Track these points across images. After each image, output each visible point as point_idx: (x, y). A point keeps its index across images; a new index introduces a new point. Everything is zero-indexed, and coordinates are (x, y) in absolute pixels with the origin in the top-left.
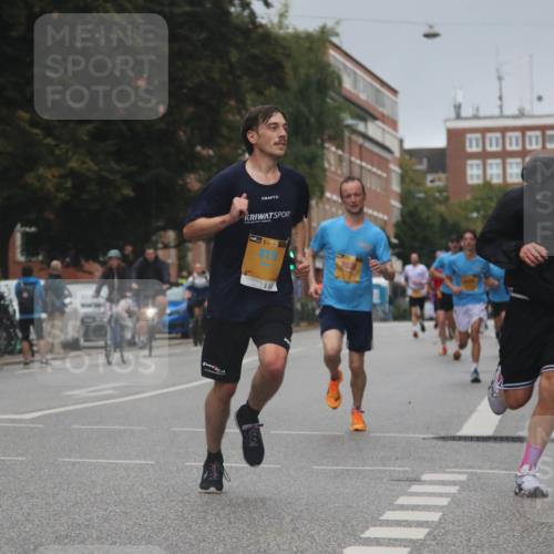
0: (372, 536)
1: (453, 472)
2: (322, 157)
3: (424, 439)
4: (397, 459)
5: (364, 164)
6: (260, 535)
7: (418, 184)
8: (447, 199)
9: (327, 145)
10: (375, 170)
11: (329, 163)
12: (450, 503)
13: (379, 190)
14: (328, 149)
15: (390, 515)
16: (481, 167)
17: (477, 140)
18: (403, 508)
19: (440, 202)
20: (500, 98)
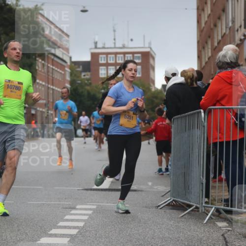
0: (53, 233)
1: (90, 205)
2: (35, 64)
3: (78, 190)
4: (65, 199)
5: (54, 68)
6: (3, 233)
7: (78, 77)
8: (90, 84)
9: (37, 59)
10: (59, 70)
11: (38, 67)
12: (88, 218)
13: (60, 79)
14: (38, 60)
15: (61, 224)
16: (106, 70)
17: (104, 57)
18: (67, 220)
19: (88, 85)
20: (115, 39)
